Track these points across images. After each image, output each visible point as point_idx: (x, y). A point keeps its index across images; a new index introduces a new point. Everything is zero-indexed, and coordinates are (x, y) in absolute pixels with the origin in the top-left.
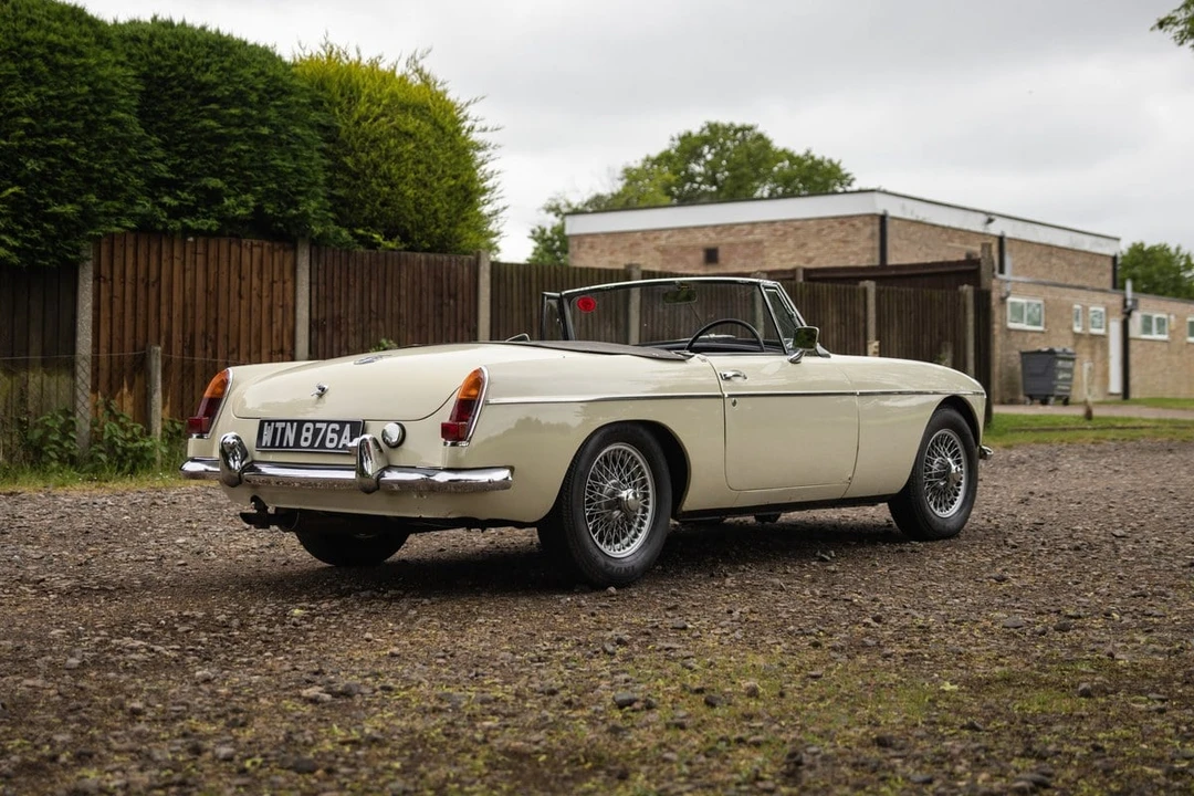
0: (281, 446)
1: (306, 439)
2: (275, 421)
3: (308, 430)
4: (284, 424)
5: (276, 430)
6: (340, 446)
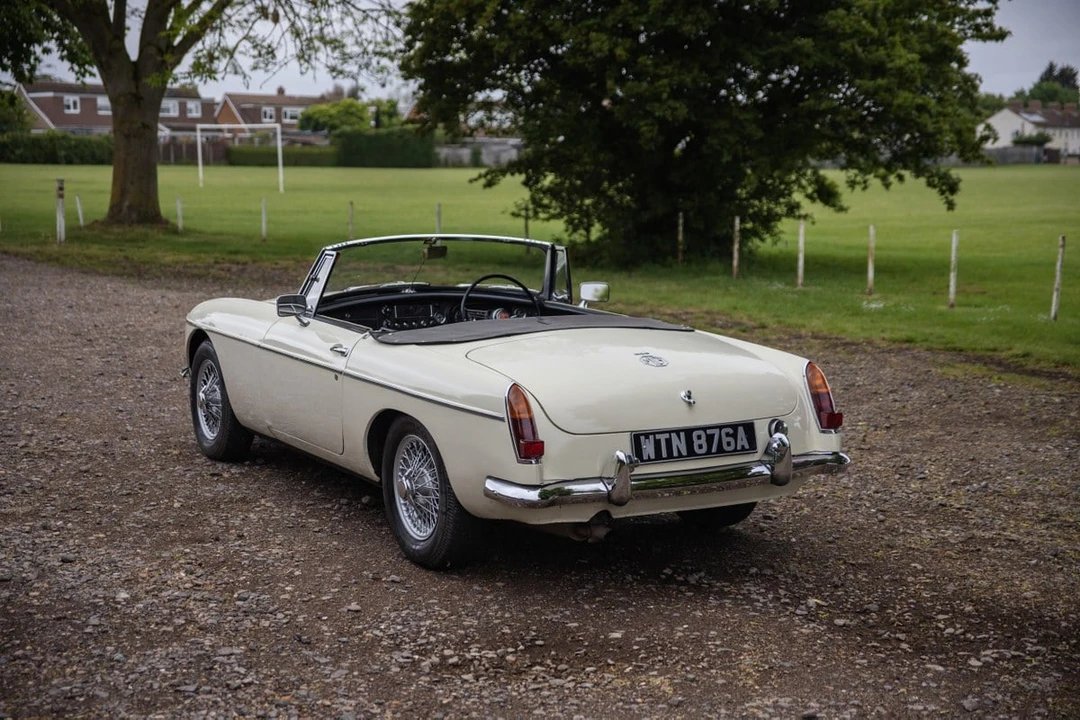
0: (670, 455)
1: (700, 447)
2: (654, 434)
3: (699, 437)
4: (667, 436)
5: (657, 443)
6: (739, 448)
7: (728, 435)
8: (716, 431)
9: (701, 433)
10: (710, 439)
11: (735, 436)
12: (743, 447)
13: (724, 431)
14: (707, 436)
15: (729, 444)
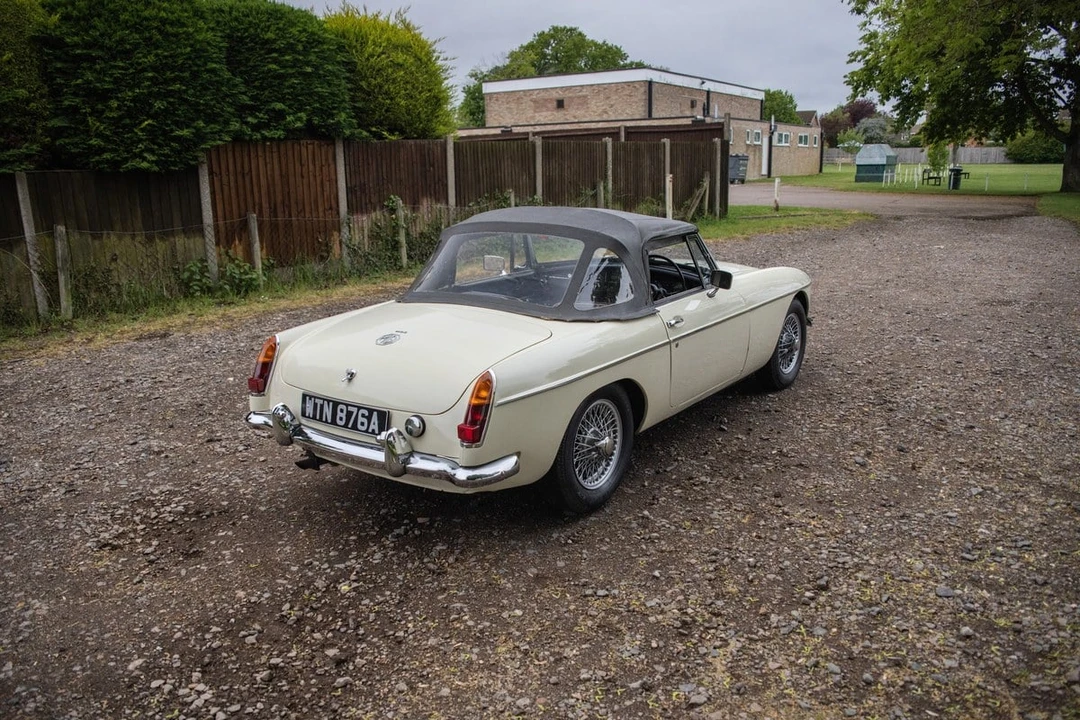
7: (363, 416)
8: (355, 410)
9: (344, 407)
10: (349, 414)
11: (369, 419)
12: (373, 430)
13: (362, 411)
14: (347, 411)
15: (362, 424)
